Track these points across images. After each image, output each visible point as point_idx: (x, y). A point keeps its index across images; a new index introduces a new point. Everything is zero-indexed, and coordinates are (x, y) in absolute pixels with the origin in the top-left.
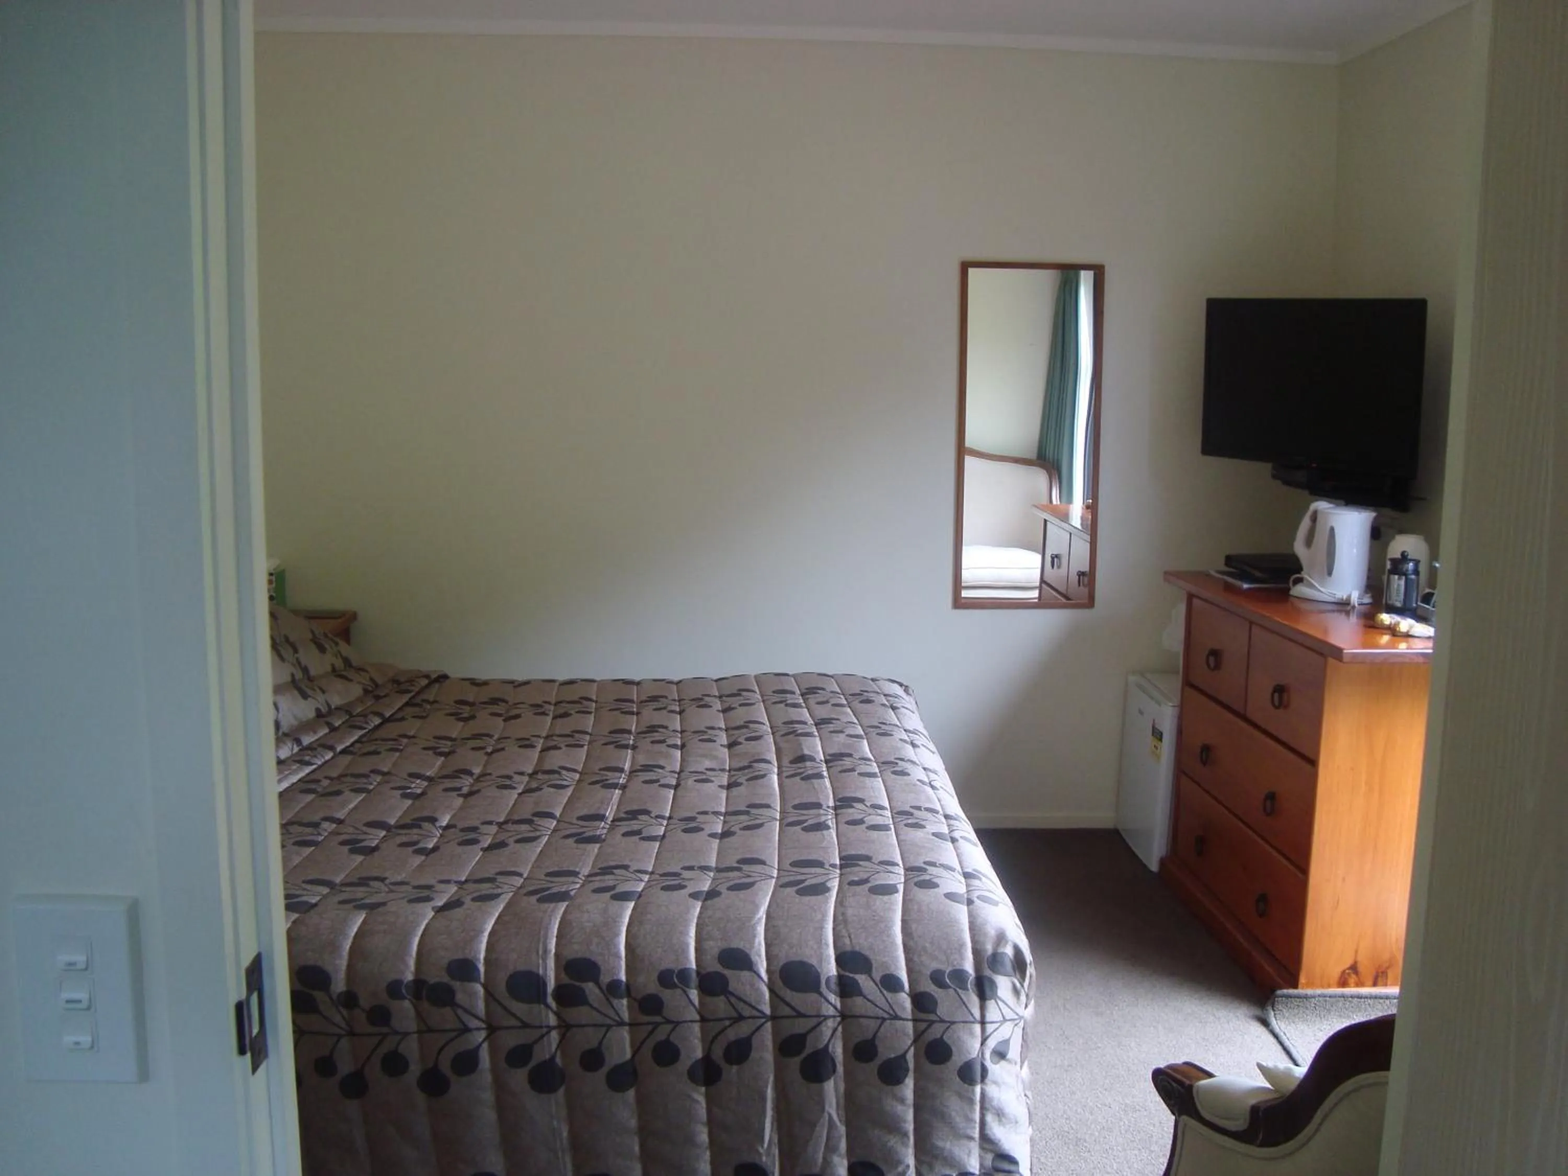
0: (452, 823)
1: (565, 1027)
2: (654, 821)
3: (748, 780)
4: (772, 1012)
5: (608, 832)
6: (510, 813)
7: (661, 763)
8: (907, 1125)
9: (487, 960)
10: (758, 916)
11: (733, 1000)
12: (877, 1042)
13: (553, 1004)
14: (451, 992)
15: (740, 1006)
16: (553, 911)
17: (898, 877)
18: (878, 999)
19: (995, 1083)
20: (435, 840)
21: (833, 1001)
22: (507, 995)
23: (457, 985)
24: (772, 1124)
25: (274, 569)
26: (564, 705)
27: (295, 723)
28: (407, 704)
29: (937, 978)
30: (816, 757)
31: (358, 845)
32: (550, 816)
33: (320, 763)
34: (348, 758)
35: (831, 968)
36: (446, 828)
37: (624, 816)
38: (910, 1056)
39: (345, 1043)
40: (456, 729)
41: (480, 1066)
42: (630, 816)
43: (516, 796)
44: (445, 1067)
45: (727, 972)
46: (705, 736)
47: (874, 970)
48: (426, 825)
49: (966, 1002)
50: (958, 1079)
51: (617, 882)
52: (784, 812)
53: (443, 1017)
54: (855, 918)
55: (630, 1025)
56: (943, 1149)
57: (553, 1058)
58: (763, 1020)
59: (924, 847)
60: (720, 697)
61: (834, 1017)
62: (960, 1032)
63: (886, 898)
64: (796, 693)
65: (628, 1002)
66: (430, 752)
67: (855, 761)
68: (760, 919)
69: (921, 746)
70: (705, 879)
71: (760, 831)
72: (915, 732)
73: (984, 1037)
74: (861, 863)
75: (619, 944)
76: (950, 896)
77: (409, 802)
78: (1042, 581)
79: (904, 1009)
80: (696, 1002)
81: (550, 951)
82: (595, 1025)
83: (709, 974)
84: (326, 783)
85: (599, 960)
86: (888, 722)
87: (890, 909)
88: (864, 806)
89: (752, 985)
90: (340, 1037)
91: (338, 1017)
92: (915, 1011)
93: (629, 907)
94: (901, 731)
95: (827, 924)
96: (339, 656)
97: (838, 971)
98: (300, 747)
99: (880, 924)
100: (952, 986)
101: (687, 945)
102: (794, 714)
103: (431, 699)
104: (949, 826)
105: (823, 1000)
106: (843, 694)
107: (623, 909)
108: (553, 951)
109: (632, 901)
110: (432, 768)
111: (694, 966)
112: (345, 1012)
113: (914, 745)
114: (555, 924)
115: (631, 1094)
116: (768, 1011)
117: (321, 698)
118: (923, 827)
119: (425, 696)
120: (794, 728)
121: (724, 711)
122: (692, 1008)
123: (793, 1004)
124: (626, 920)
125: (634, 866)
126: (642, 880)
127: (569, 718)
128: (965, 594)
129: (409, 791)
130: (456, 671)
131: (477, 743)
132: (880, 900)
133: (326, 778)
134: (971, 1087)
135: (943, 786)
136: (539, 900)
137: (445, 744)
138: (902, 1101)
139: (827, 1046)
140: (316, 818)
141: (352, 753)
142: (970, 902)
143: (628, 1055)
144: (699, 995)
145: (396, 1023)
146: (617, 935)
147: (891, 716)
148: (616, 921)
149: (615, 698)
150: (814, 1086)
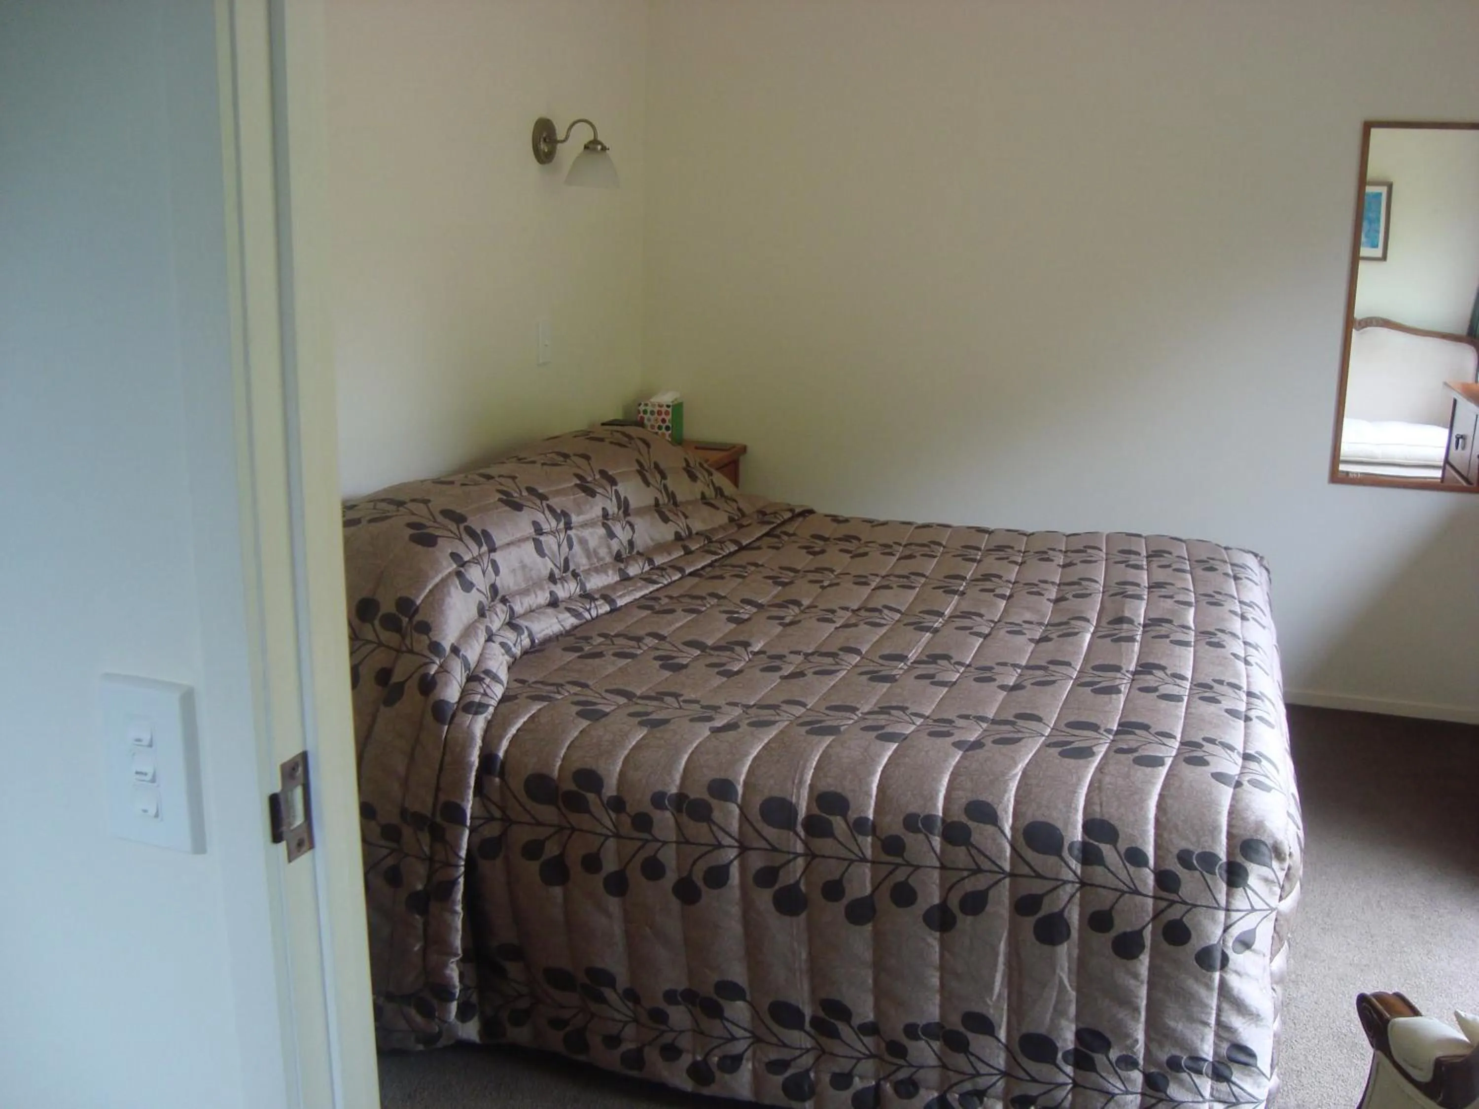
0: (764, 649)
1: (811, 855)
2: (952, 667)
3: (1060, 636)
4: (1011, 869)
5: (904, 673)
6: (821, 645)
7: (982, 611)
8: (1139, 1001)
9: (746, 783)
10: (1014, 772)
11: (973, 851)
12: (1114, 914)
13: (802, 834)
14: (709, 809)
15: (981, 860)
16: (820, 742)
17: (1170, 751)
18: (1120, 871)
19: (1238, 973)
20: (742, 664)
21: (1073, 867)
22: (760, 818)
23: (714, 802)
24: (1003, 978)
25: (672, 402)
26: (913, 547)
27: (651, 544)
28: (767, 534)
29: (1184, 858)
30: (1135, 619)
31: (670, 662)
32: (857, 651)
33: (666, 582)
34: (696, 580)
35: (1077, 834)
36: (755, 654)
37: (925, 659)
38: (1147, 934)
39: (611, 843)
40: (803, 561)
41: (730, 882)
42: (931, 660)
43: (833, 629)
44: (698, 878)
45: (972, 824)
46: (1035, 589)
47: (1120, 840)
48: (738, 649)
49: (1211, 887)
50: (1195, 963)
51: (888, 723)
52: (1083, 672)
53: (698, 830)
54: (1110, 786)
55: (873, 862)
56: (1174, 1030)
57: (798, 883)
58: (1002, 876)
59: (1210, 723)
60: (1066, 552)
61: (1073, 882)
62: (1201, 915)
63: (1148, 770)
64: (1142, 555)
65: (873, 840)
66: (770, 581)
67: (1174, 628)
68: (1016, 775)
69: (1251, 620)
70: (976, 730)
71: (1049, 689)
72: (1250, 605)
73: (1228, 924)
74: (1137, 731)
75: (872, 782)
76: (1220, 777)
77: (733, 626)
78: (1447, 461)
79: (1146, 884)
80: (938, 850)
81: (805, 782)
82: (839, 858)
83: (953, 823)
84: (665, 601)
85: (850, 796)
86: (1223, 592)
87: (1151, 782)
88: (1164, 675)
89: (994, 840)
90: (607, 837)
91: (607, 819)
92: (1157, 888)
93: (889, 749)
94: (1235, 603)
95: (1082, 789)
96: (711, 486)
97: (1083, 838)
98: (651, 566)
99: (1137, 796)
100: (1199, 869)
101: (937, 792)
102: (1131, 575)
103: (791, 532)
104: (1247, 703)
105: (1063, 864)
106: (1189, 560)
107: (884, 750)
108: (809, 782)
109: (895, 742)
110: (768, 594)
111: (940, 814)
112: (613, 815)
113: (1243, 618)
114: (815, 756)
115: (869, 927)
116: (1007, 867)
117: (682, 522)
118: (1218, 702)
119: (784, 529)
120: (1125, 588)
121: (1064, 566)
122: (932, 854)
123: (1033, 864)
124: (885, 761)
125: (913, 709)
126: (914, 723)
127: (913, 560)
128: (1342, 467)
129: (735, 615)
130: (823, 507)
131: (818, 576)
132: (1142, 772)
133: (666, 596)
134: (1209, 973)
135: (1259, 662)
136: (808, 732)
137: (786, 575)
138: (1136, 976)
139: (1063, 910)
140: (642, 633)
141: (700, 576)
142: (1238, 784)
143: (868, 890)
144: (941, 844)
145: (656, 831)
146: (872, 773)
147: (1231, 587)
148: (874, 761)
149: (963, 544)
150: (1046, 948)
